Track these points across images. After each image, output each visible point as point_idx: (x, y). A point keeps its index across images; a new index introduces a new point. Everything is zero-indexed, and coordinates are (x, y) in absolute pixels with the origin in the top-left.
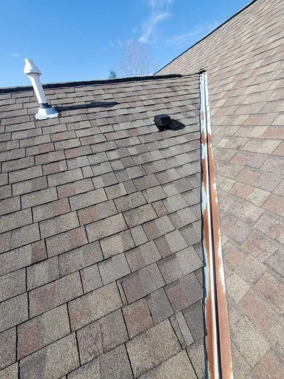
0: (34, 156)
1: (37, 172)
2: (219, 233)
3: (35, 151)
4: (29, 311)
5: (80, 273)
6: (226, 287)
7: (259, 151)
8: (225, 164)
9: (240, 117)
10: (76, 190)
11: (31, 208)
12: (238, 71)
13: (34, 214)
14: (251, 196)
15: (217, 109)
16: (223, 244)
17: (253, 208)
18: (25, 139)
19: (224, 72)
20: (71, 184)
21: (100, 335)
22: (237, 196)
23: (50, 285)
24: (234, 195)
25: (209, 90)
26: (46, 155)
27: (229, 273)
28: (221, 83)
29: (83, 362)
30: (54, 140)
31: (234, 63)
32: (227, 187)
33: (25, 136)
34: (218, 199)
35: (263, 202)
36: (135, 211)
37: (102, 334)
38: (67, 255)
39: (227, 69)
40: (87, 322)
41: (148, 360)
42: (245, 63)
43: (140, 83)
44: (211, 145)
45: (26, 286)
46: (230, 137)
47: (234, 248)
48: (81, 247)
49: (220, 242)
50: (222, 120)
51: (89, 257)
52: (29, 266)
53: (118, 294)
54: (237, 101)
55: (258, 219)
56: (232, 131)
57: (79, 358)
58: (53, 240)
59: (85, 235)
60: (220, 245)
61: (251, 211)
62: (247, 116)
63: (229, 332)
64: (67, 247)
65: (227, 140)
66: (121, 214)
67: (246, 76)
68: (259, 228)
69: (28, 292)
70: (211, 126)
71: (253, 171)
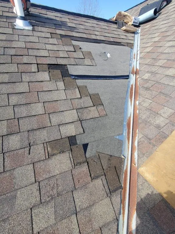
0: (11, 55)
1: (13, 68)
2: (137, 132)
3: (13, 52)
4: (4, 166)
5: (44, 145)
6: (138, 164)
7: (171, 84)
8: (146, 90)
9: (161, 61)
10: (44, 88)
11: (8, 94)
12: (163, 30)
13: (9, 99)
14: (161, 112)
15: (145, 53)
16: (139, 139)
17: (162, 119)
18: (4, 40)
19: (153, 29)
20: (40, 83)
21: (56, 185)
22: (152, 111)
23: (21, 150)
24: (150, 109)
25: (141, 39)
26: (21, 57)
27: (141, 156)
28: (150, 36)
29: (43, 201)
30: (28, 46)
31: (161, 24)
32: (146, 104)
33: (4, 39)
34: (139, 111)
35: (170, 116)
36: (85, 110)
37: (57, 185)
38: (35, 132)
39: (156, 28)
40: (47, 176)
41: (86, 202)
42: (169, 25)
43: (95, 22)
44: (138, 77)
45: (2, 149)
46: (152, 73)
47: (146, 141)
48: (45, 127)
49: (137, 137)
50: (148, 61)
51: (51, 135)
52: (5, 135)
53: (70, 161)
54: (160, 50)
55: (165, 126)
56: (154, 69)
57: (40, 199)
58: (24, 120)
59: (49, 120)
60: (137, 139)
61: (160, 121)
62: (165, 61)
63: (137, 189)
64: (35, 127)
65: (149, 75)
66: (75, 110)
67: (168, 34)
68: (164, 131)
69: (4, 153)
70: (140, 64)
71: (165, 96)
